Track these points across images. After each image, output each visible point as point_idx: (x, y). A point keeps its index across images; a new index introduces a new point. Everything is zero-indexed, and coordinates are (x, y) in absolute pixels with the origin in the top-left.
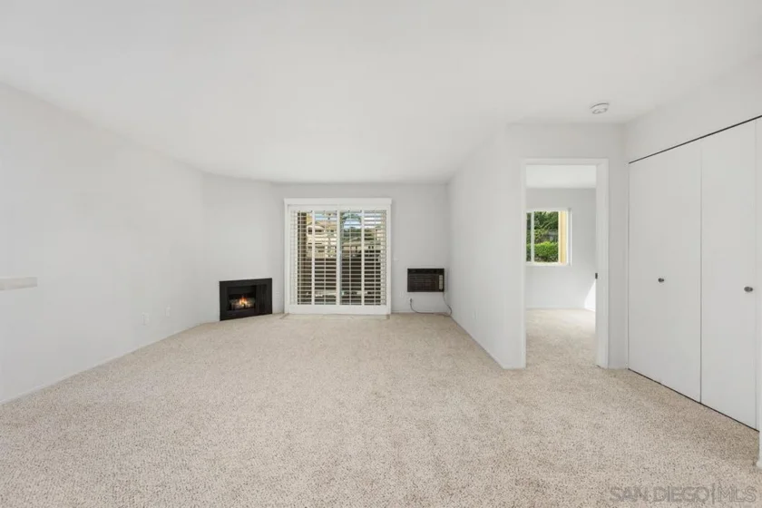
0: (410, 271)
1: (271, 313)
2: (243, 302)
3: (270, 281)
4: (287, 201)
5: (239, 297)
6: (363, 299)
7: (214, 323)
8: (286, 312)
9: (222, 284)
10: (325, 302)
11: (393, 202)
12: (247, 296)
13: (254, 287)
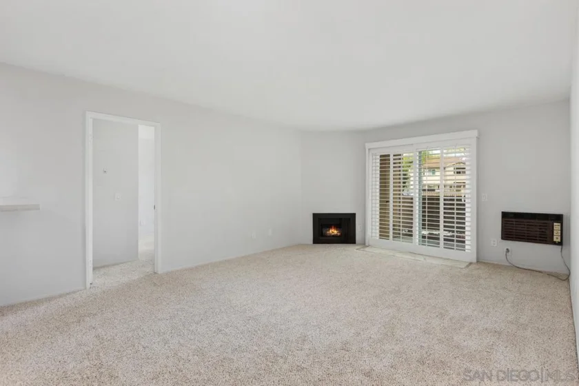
0: (505, 215)
1: (355, 243)
2: (334, 232)
3: (354, 215)
4: (368, 145)
5: (330, 227)
6: (442, 241)
7: (307, 245)
8: (367, 244)
9: (315, 216)
10: (401, 239)
11: (480, 134)
12: (337, 227)
13: (341, 219)
